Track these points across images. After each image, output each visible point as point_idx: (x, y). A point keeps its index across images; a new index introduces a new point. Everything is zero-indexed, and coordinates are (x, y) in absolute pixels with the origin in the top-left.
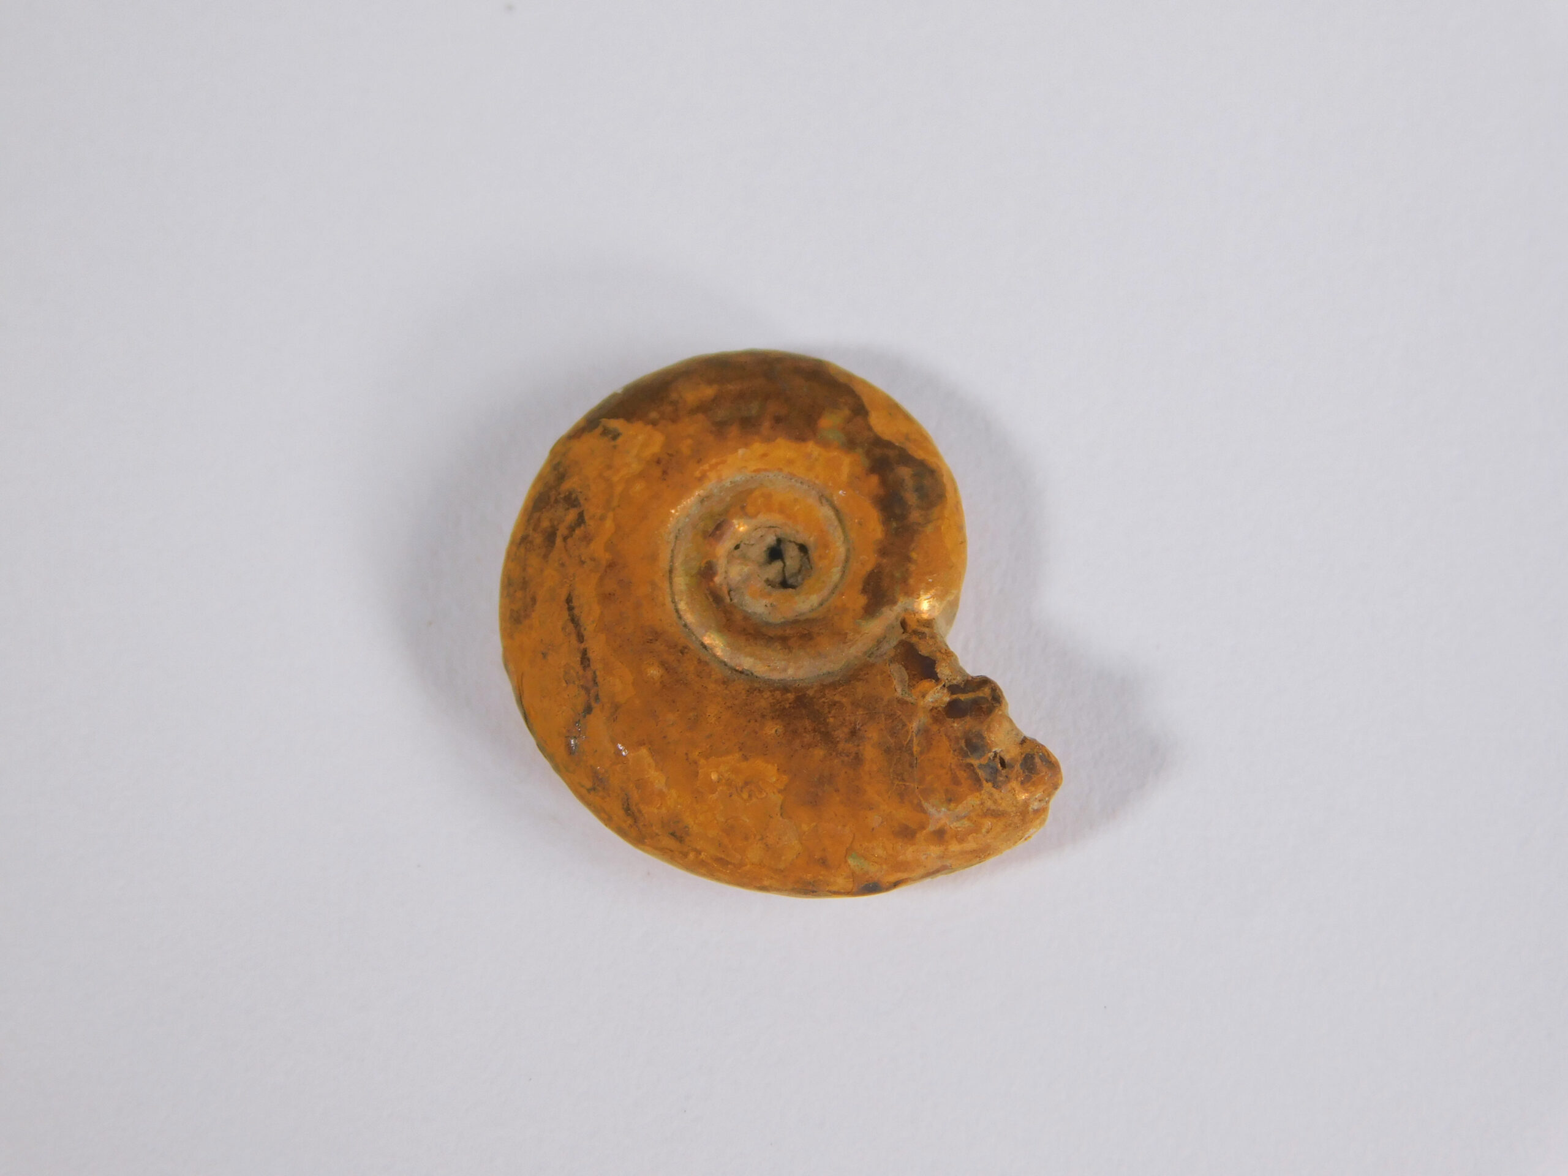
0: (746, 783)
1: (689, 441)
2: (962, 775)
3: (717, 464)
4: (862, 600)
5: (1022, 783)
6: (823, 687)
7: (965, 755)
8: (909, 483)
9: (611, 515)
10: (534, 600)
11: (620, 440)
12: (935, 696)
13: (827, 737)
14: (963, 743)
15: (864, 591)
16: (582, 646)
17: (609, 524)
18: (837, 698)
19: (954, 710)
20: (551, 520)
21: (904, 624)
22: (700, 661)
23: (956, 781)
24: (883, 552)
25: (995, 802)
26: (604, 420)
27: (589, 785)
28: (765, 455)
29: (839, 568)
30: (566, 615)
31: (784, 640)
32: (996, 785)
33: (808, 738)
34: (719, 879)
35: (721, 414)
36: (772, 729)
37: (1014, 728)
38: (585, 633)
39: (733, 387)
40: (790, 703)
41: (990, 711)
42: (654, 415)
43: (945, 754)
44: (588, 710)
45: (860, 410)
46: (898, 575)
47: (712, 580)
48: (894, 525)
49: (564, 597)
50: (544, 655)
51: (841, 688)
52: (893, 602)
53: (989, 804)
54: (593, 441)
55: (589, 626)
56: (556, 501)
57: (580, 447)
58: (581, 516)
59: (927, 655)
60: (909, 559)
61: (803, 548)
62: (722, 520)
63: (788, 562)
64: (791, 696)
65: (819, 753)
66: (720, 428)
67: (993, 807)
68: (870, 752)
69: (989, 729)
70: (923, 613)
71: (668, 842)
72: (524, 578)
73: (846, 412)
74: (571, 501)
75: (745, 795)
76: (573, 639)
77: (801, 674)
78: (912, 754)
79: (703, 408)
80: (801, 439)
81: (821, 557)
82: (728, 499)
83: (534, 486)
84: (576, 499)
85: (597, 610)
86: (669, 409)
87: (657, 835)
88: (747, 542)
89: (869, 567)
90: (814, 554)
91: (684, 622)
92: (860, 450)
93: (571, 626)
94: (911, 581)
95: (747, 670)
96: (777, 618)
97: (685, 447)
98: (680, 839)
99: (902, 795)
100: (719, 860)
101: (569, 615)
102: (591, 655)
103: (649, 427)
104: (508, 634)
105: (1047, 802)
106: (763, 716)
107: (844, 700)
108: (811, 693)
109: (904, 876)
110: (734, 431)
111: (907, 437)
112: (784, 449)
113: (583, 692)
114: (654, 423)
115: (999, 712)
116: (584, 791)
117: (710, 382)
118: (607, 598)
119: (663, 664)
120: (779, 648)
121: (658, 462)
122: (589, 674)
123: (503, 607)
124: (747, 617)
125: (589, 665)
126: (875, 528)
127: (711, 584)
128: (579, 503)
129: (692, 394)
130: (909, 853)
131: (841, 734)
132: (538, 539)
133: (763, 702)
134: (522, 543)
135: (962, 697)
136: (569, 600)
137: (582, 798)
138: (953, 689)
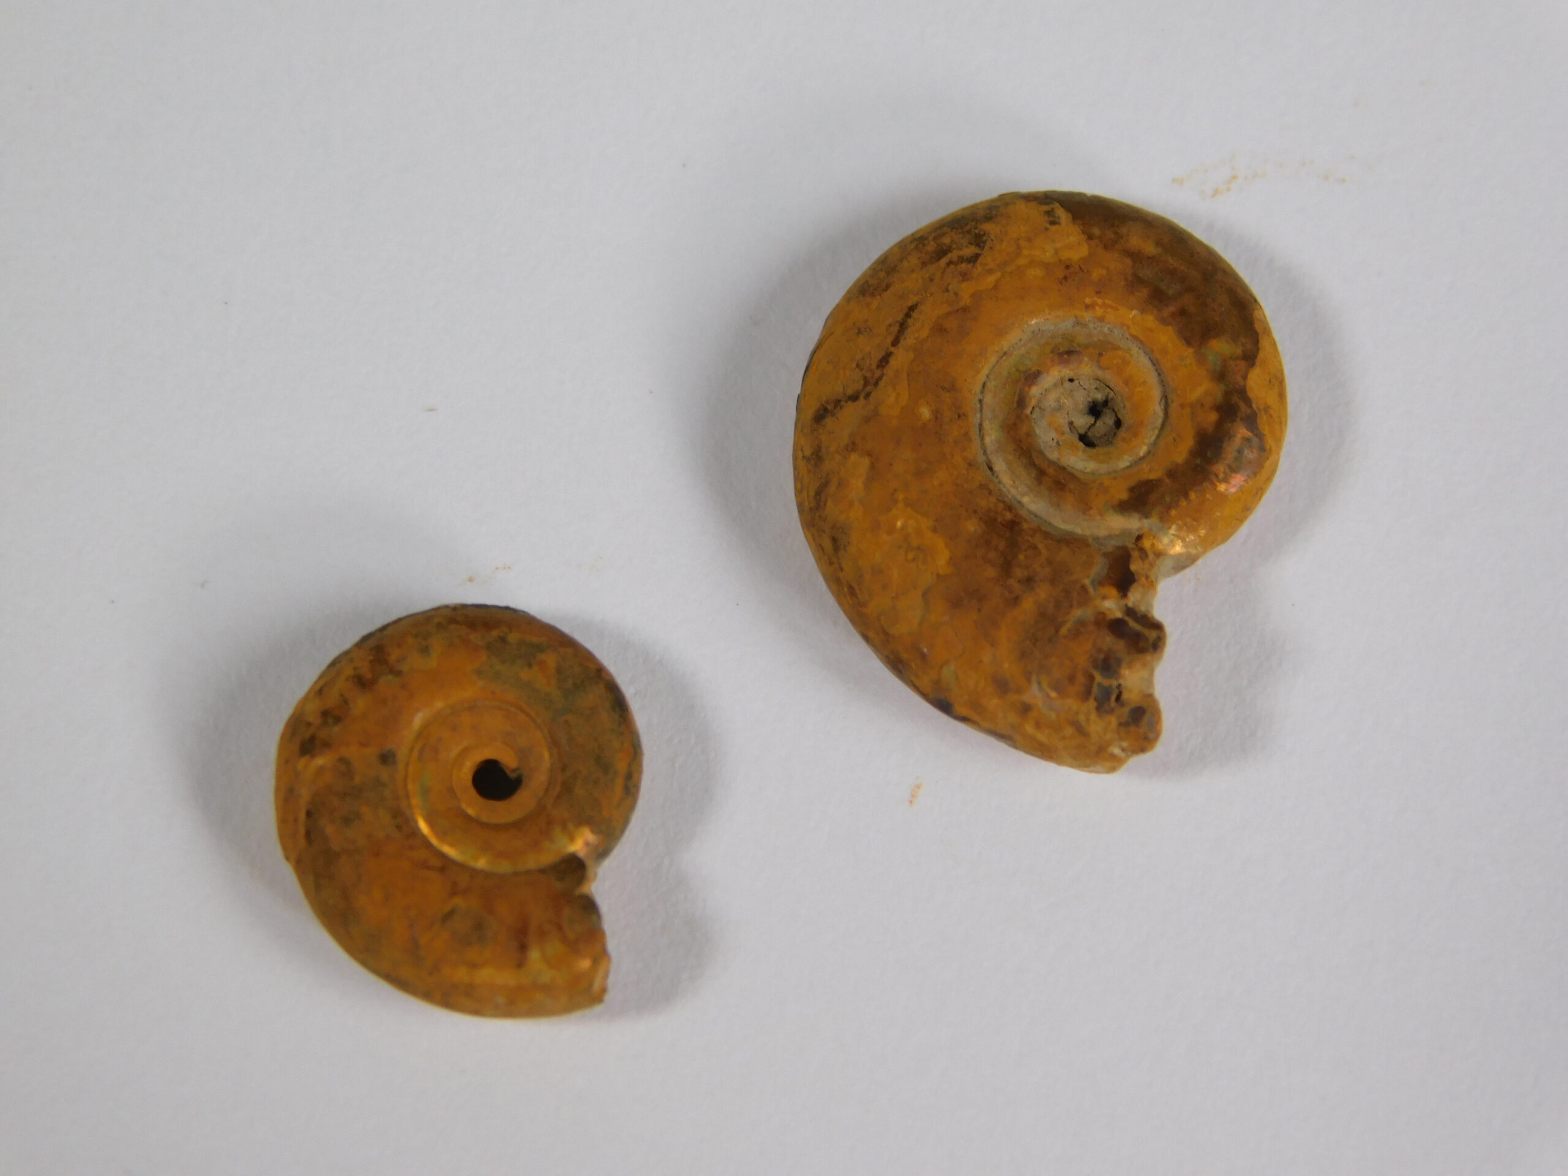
0: (919, 548)
1: (1104, 272)
2: (1081, 679)
3: (1110, 306)
4: (1124, 496)
5: (1120, 724)
6: (1037, 530)
7: (1096, 667)
8: (1237, 441)
9: (998, 274)
10: (888, 287)
11: (1053, 228)
12: (1112, 605)
13: (1006, 567)
14: (1101, 656)
15: (1131, 490)
16: (892, 349)
17: (991, 280)
18: (1040, 546)
19: (1117, 627)
20: (952, 242)
21: (1139, 538)
22: (967, 434)
23: (1072, 679)
24: (1172, 473)
25: (1088, 720)
26: (1057, 205)
27: (808, 453)
28: (1151, 330)
29: (1131, 459)
30: (900, 317)
31: (1041, 474)
32: (1099, 709)
33: (993, 555)
34: (840, 603)
35: (1146, 273)
36: (972, 527)
37: (1150, 681)
38: (902, 341)
39: (1172, 262)
40: (1004, 520)
41: (1142, 651)
42: (1096, 231)
43: (1082, 653)
44: (854, 398)
45: (1250, 358)
46: (1168, 499)
47: (1030, 387)
48: (1198, 461)
49: (910, 304)
50: (859, 332)
51: (1050, 542)
52: (1147, 516)
53: (1082, 718)
54: (1036, 212)
55: (910, 339)
56: (969, 232)
57: (1022, 206)
58: (977, 257)
59: (1133, 571)
60: (1186, 495)
61: (1118, 423)
62: (1078, 349)
63: (1099, 423)
64: (1009, 516)
65: (991, 572)
66: (1135, 282)
67: (1083, 723)
68: (1028, 604)
69: (1130, 666)
70: (1161, 543)
71: (828, 544)
72: (896, 266)
73: (1239, 351)
74: (979, 240)
75: (911, 556)
76: (890, 340)
77: (1033, 507)
78: (1057, 631)
79: (1136, 256)
80: (1188, 342)
81: (1124, 440)
82: (1095, 339)
83: (964, 209)
84: (985, 242)
85: (925, 333)
86: (1110, 235)
87: (824, 531)
88: (1082, 383)
89: (1152, 476)
90: (1122, 433)
91: (981, 398)
92: (1222, 387)
93: (896, 328)
94: (1173, 512)
95: (996, 472)
96: (1053, 456)
97: (1097, 273)
98: (836, 549)
99: (1023, 655)
100: (851, 588)
101: (903, 319)
102: (893, 361)
103: (1083, 237)
104: (849, 298)
105: (1128, 757)
106: (975, 512)
107: (1044, 552)
108: (1025, 526)
109: (976, 718)
110: (1144, 293)
111: (1267, 408)
112: (1167, 337)
113: (862, 382)
114: (1090, 237)
115: (1148, 657)
116: (800, 454)
117: (1158, 244)
118: (939, 329)
119: (937, 415)
120: (1033, 475)
121: (1067, 267)
122: (878, 373)
123: (864, 275)
124: (1030, 434)
125: (884, 367)
126: (1181, 453)
127: (1027, 388)
128: (984, 247)
129: (1136, 240)
130: (993, 703)
131: (1019, 573)
132: (931, 246)
133: (985, 503)
134: (918, 240)
135: (1132, 624)
136: (912, 308)
137: (795, 458)
138: (1130, 612)
